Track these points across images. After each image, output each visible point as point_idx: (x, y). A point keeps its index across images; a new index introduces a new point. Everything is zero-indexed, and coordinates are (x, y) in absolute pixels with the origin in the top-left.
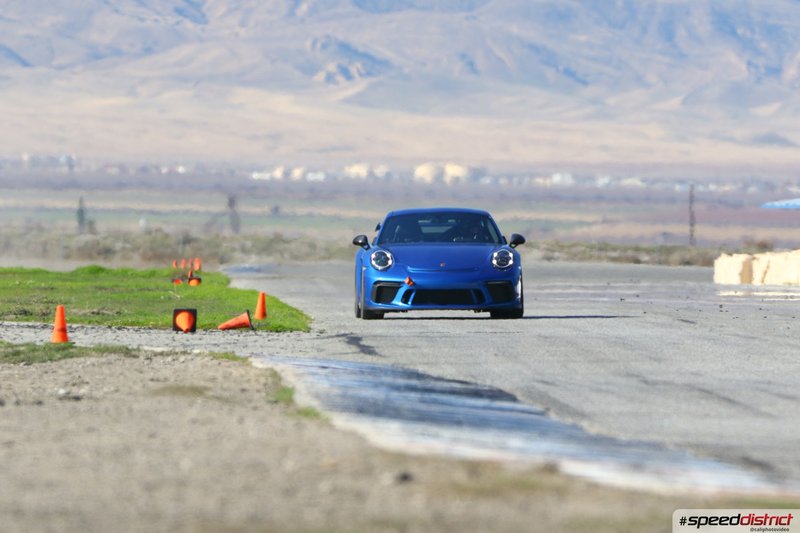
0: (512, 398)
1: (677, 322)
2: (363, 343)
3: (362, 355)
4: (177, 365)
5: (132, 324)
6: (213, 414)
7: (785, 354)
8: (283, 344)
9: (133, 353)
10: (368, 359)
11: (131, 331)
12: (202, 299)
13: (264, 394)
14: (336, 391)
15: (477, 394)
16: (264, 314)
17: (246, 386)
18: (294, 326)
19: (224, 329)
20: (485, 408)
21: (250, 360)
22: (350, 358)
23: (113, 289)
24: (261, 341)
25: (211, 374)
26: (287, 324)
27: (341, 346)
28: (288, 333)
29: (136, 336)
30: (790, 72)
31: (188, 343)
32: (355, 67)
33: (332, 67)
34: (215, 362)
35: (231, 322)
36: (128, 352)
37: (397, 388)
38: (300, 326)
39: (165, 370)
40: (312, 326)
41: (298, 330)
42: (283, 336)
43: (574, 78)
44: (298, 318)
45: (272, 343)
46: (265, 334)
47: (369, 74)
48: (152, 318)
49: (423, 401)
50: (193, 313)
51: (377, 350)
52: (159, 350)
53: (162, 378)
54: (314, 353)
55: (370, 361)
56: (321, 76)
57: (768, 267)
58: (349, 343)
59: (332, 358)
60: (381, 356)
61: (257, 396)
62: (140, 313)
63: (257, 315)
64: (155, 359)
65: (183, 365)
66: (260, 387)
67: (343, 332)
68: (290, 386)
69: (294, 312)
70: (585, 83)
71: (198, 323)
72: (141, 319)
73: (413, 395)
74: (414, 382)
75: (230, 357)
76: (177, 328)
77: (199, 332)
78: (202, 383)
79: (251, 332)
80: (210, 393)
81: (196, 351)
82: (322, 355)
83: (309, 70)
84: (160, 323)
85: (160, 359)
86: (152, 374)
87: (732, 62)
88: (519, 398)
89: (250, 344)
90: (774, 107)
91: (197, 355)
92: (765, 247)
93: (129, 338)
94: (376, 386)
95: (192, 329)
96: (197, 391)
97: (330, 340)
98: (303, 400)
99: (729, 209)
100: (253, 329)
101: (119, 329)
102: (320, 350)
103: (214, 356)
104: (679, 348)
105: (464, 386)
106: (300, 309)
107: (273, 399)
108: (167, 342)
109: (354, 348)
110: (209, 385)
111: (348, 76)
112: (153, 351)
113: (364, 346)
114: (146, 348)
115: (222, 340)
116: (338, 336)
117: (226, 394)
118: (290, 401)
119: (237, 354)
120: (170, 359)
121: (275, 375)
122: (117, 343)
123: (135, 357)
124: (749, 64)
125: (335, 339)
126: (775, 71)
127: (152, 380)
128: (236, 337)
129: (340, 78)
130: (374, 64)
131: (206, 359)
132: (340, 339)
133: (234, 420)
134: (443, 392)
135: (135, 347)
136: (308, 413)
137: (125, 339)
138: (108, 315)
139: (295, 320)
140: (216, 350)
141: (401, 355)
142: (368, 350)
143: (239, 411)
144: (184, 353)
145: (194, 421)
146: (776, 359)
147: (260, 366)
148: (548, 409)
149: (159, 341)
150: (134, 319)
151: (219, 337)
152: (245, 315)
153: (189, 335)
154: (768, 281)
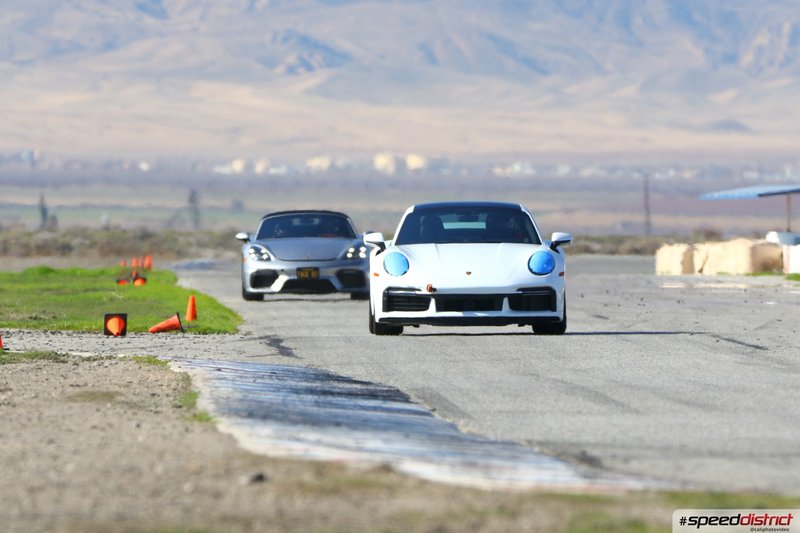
0: (406, 399)
1: (591, 319)
2: (282, 344)
3: (280, 356)
4: (101, 370)
5: (68, 328)
6: (114, 420)
7: (679, 350)
8: (207, 346)
9: (62, 358)
10: (285, 360)
11: (65, 335)
12: (143, 299)
13: (171, 399)
14: (238, 395)
15: (373, 395)
16: (194, 316)
17: (157, 391)
18: (223, 328)
19: (153, 332)
20: (375, 409)
21: (169, 363)
22: (268, 360)
23: (58, 292)
24: (186, 343)
25: (129, 379)
26: (215, 326)
27: (262, 348)
28: (215, 335)
29: (68, 340)
30: (747, 58)
31: (116, 347)
32: (317, 59)
33: (292, 59)
34: (137, 366)
35: (161, 324)
36: (56, 358)
37: (297, 391)
38: (228, 329)
39: (88, 376)
40: (239, 327)
41: (225, 332)
42: (209, 338)
43: (534, 67)
44: (228, 319)
45: (197, 345)
46: (192, 336)
47: (329, 65)
48: (86, 322)
49: (317, 404)
50: (123, 318)
51: (294, 352)
52: (86, 355)
53: (81, 384)
54: (236, 356)
55: (286, 363)
56: (280, 69)
57: (707, 258)
58: (269, 345)
59: (250, 360)
60: (297, 357)
61: (165, 400)
62: (75, 319)
63: (187, 318)
64: (82, 363)
65: (106, 369)
66: (170, 392)
67: (269, 333)
68: (196, 391)
69: (227, 314)
70: (545, 73)
71: (128, 327)
72: (76, 324)
73: (310, 397)
74: (317, 385)
75: (152, 361)
76: (108, 333)
77: (129, 335)
78: (117, 389)
79: (180, 335)
80: (120, 398)
81: (121, 355)
82: (242, 357)
83: (270, 63)
84: (94, 327)
85: (87, 365)
86: (74, 379)
87: (689, 50)
88: (413, 398)
89: (176, 347)
90: (730, 94)
91: (121, 359)
92: (713, 236)
93: (62, 343)
94: (278, 389)
95: (123, 333)
96: (109, 396)
97: (253, 341)
98: (204, 404)
99: (688, 197)
100: (183, 331)
101: (53, 333)
102: (240, 352)
103: (138, 360)
104: (581, 345)
105: (364, 387)
106: (235, 310)
107: (179, 404)
108: (97, 346)
109: (274, 350)
110: (122, 390)
111: (309, 68)
112: (80, 356)
113: (283, 347)
114: (74, 353)
115: (150, 344)
116: (261, 338)
117: (135, 399)
118: (193, 405)
119: (159, 358)
120: (95, 363)
121: (187, 379)
122: (49, 349)
123: (63, 362)
124: (707, 51)
125: (258, 341)
126: (731, 59)
127: (72, 386)
128: (163, 340)
129: (301, 70)
130: (334, 57)
131: (130, 363)
132: (262, 341)
133: (134, 424)
134: (340, 394)
135: (64, 353)
136: (203, 418)
137: (57, 344)
138: (45, 320)
139: (224, 322)
140: (140, 353)
141: (317, 356)
142: (286, 352)
143: (141, 415)
144: (110, 358)
145: (94, 427)
146: (669, 354)
147: (178, 370)
148: (434, 410)
149: (91, 344)
150: (69, 323)
151: (147, 340)
152: (176, 317)
153: (119, 340)
154: (705, 272)
